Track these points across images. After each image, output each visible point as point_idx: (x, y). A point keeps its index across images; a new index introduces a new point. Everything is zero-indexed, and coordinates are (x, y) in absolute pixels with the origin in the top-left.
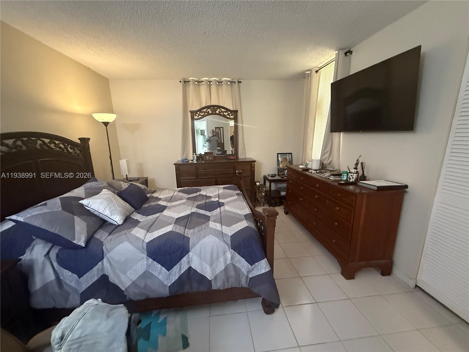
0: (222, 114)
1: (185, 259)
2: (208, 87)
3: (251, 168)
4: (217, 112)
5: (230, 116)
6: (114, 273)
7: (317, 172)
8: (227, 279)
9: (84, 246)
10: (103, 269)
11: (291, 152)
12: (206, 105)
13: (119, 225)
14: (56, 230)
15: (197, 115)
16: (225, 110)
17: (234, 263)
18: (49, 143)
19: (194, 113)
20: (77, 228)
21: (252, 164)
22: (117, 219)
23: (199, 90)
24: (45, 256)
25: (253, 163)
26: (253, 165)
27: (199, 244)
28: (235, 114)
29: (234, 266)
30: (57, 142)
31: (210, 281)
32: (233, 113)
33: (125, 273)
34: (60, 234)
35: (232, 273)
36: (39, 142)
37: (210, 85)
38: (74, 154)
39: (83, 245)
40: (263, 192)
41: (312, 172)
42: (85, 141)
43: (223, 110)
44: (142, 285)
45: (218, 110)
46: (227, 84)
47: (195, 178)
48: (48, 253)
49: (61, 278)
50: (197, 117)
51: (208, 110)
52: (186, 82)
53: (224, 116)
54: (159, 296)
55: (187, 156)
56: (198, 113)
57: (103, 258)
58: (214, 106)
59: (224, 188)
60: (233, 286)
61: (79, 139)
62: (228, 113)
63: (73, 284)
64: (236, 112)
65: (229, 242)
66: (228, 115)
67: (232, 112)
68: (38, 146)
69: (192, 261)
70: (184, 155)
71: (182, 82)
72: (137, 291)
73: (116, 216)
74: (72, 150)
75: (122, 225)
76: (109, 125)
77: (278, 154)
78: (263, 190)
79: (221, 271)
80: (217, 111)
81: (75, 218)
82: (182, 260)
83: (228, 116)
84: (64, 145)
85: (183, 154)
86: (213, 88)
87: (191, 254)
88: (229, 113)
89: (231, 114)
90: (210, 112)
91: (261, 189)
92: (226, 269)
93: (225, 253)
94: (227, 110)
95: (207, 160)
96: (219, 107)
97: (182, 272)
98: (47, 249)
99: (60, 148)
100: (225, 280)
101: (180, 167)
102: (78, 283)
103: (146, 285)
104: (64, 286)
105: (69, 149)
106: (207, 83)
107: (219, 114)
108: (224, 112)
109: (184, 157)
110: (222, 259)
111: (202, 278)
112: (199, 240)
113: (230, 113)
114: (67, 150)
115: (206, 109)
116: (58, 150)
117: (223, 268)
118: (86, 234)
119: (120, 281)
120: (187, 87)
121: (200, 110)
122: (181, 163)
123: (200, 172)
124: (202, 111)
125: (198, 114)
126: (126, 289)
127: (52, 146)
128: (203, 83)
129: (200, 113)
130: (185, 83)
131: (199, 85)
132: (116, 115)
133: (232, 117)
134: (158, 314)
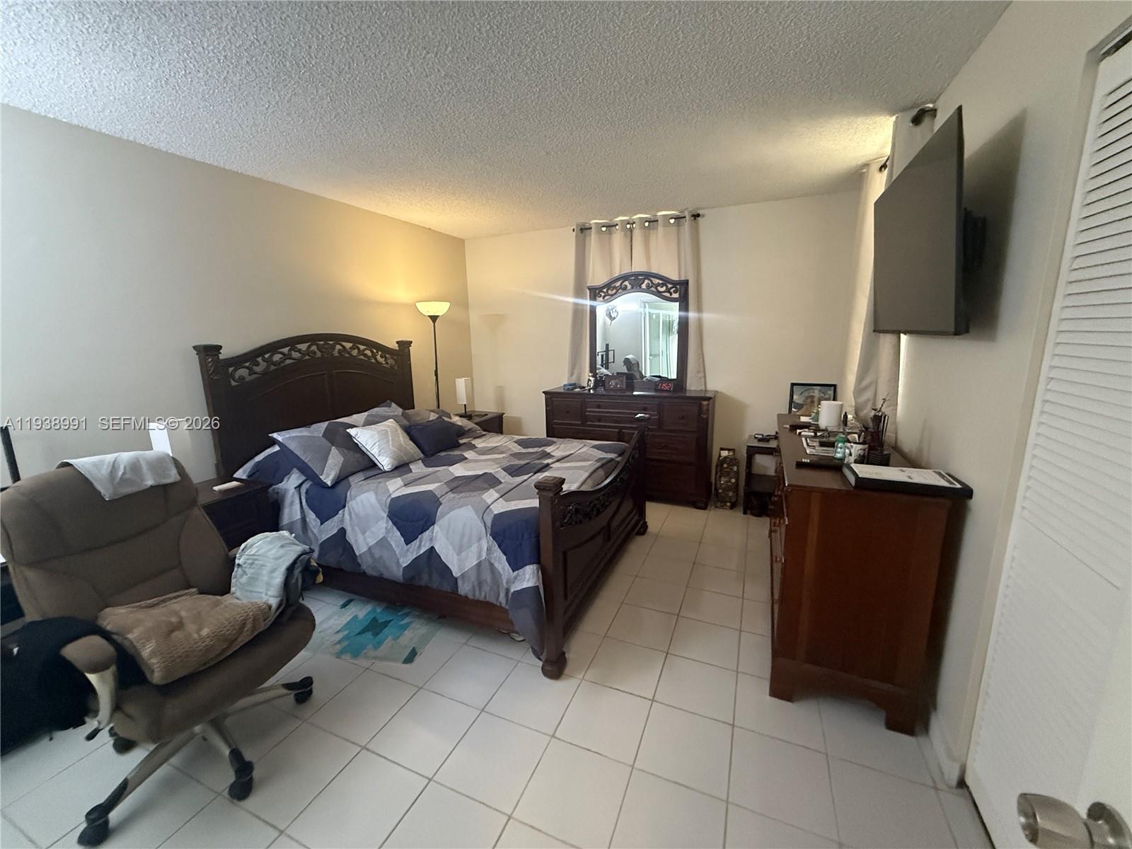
0: (655, 290)
1: (427, 534)
2: (625, 235)
3: (700, 414)
4: (644, 286)
5: (671, 294)
6: (353, 529)
7: (816, 434)
8: (480, 584)
9: (330, 485)
10: (342, 521)
11: (834, 383)
12: (621, 271)
13: (385, 472)
14: (307, 458)
15: (603, 294)
16: (661, 282)
17: (493, 561)
18: (350, 348)
19: (597, 292)
20: (330, 461)
21: (701, 404)
22: (385, 462)
23: (610, 243)
24: (295, 488)
25: (705, 403)
26: (705, 408)
27: (449, 515)
28: (683, 289)
29: (492, 565)
30: (362, 347)
31: (456, 579)
32: (678, 287)
33: (364, 533)
34: (309, 464)
35: (487, 576)
36: (338, 347)
37: (631, 230)
38: (385, 365)
39: (329, 483)
40: (733, 474)
41: (802, 433)
42: (405, 345)
43: (656, 281)
44: (377, 554)
45: (646, 281)
46: (667, 224)
47: (579, 423)
48: (300, 485)
49: (307, 520)
50: (601, 298)
51: (624, 283)
52: (584, 230)
53: (659, 294)
54: (392, 578)
55: (579, 377)
56: (605, 290)
57: (344, 506)
58: (636, 275)
59: (594, 447)
60: (488, 599)
61: (397, 342)
62: (667, 286)
63: (315, 531)
64: (685, 284)
65: (489, 524)
66: (668, 291)
67: (675, 283)
68: (336, 353)
69: (436, 539)
70: (574, 376)
71: (577, 230)
72: (370, 561)
73: (384, 458)
74: (384, 359)
75: (388, 472)
76: (438, 319)
77: (793, 385)
78: (732, 469)
79: (472, 568)
80: (643, 283)
81: (332, 450)
82: (424, 533)
83: (668, 295)
84: (372, 352)
85: (572, 374)
86: (637, 234)
87: (436, 528)
88: (670, 286)
89: (674, 289)
90: (629, 286)
91: (725, 466)
92: (479, 565)
93: (480, 539)
94: (666, 281)
95: (611, 390)
96: (648, 275)
97: (422, 552)
98: (300, 481)
99: (365, 355)
100: (476, 584)
101: (554, 399)
102: (320, 531)
103: (381, 557)
104: (309, 531)
105: (378, 357)
106: (624, 228)
107: (648, 290)
108: (659, 285)
109: (573, 380)
110: (474, 548)
111: (446, 570)
112: (452, 509)
113: (672, 288)
114: (376, 359)
115: (620, 282)
116: (362, 359)
117: (475, 563)
118: (338, 472)
119: (356, 541)
120: (587, 238)
121: (608, 286)
122: (562, 391)
123: (590, 411)
124: (613, 285)
125: (604, 292)
126: (360, 555)
127: (355, 352)
128: (617, 227)
129: (607, 290)
130: (582, 232)
131: (610, 233)
132: (449, 304)
133: (676, 296)
134: (407, 615)
